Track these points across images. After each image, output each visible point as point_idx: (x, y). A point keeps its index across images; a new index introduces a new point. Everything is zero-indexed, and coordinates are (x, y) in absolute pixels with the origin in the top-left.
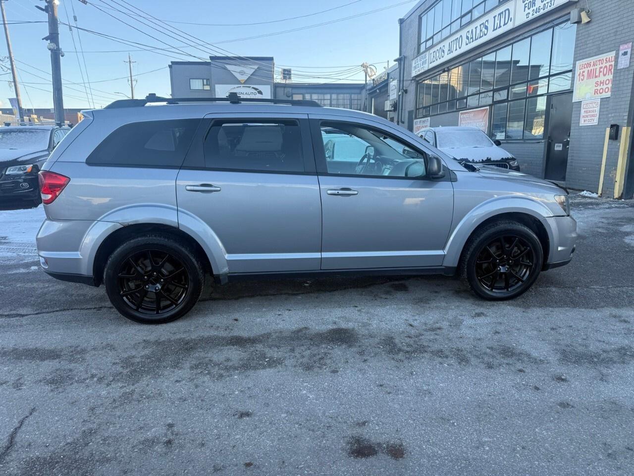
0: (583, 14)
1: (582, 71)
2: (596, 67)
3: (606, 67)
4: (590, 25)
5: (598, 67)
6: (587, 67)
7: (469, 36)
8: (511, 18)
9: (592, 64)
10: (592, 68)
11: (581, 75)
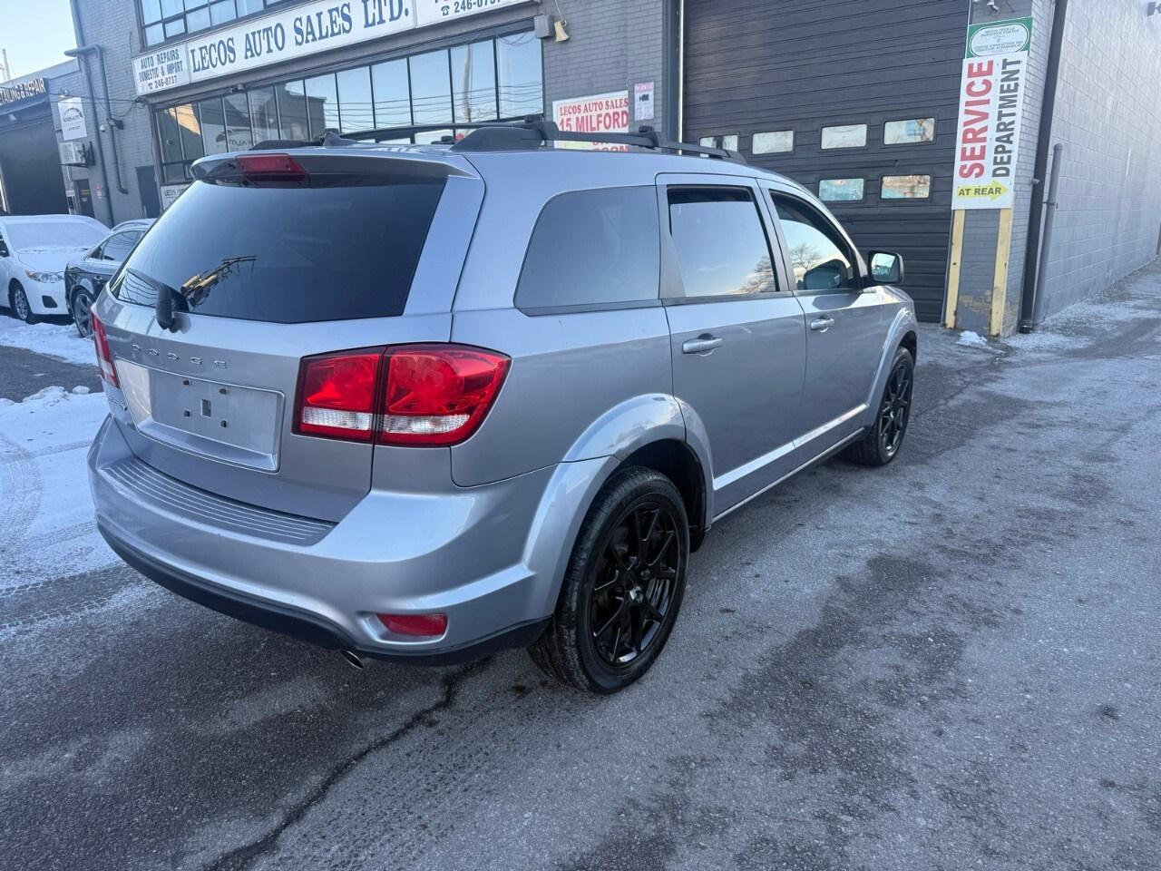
0: (558, 26)
1: (565, 118)
2: (589, 114)
3: (607, 115)
4: (569, 45)
5: (594, 114)
6: (575, 113)
7: (304, 28)
8: (406, 10)
9: (582, 108)
10: (582, 114)
11: (565, 124)
